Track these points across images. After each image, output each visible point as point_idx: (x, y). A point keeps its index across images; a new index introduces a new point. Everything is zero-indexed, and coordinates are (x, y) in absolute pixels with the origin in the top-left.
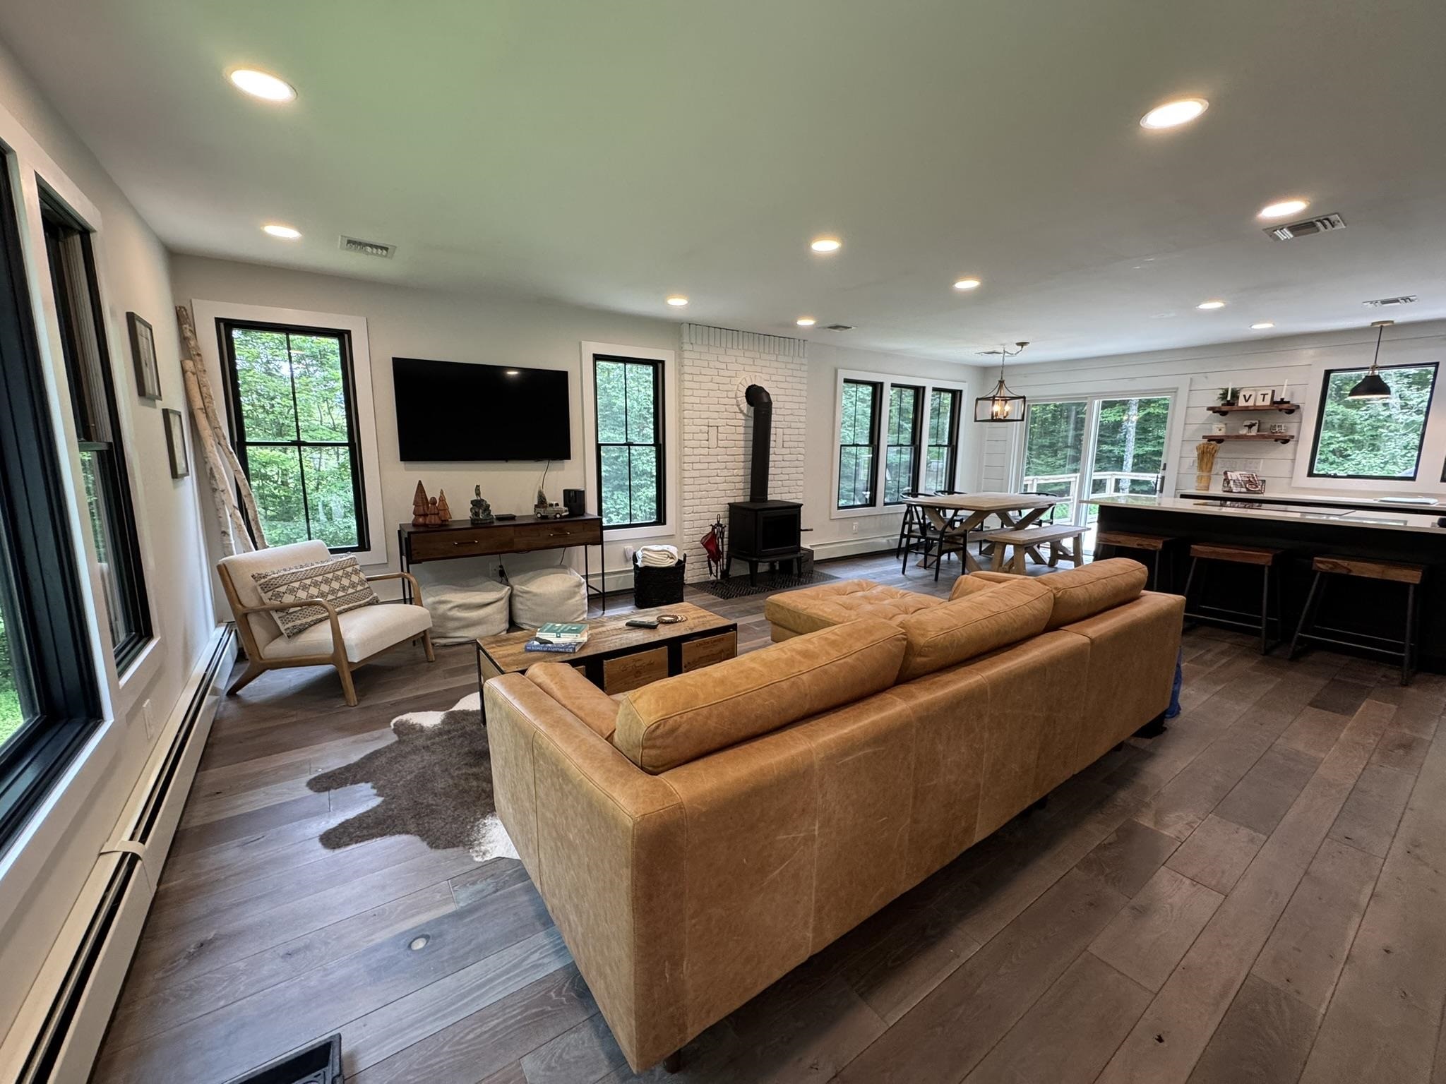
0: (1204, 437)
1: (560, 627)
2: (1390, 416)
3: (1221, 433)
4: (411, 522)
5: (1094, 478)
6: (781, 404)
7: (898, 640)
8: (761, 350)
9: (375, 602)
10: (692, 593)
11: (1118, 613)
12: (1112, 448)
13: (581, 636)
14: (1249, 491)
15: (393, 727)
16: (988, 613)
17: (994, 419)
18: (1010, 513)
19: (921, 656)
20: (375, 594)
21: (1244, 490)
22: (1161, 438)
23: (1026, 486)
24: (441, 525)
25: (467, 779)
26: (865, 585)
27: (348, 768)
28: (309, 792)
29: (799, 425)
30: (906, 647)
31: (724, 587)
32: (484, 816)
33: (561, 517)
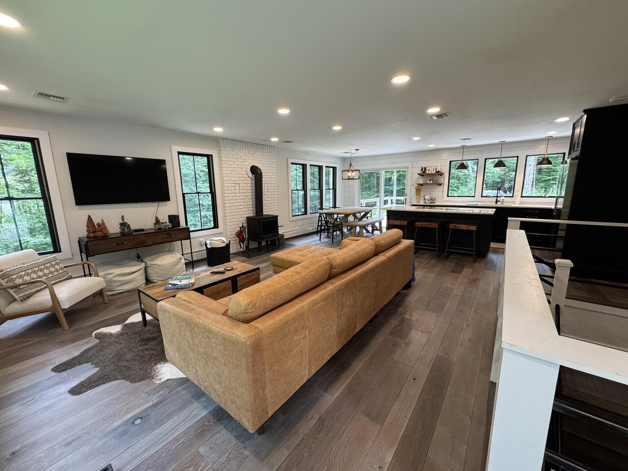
0: (417, 184)
1: (180, 277)
2: (469, 174)
3: (422, 183)
4: (86, 236)
5: (384, 199)
6: (266, 174)
7: (328, 264)
8: (256, 150)
9: (70, 278)
10: (233, 257)
11: (394, 248)
12: (389, 188)
13: (192, 280)
14: (431, 203)
15: (94, 336)
16: (355, 252)
17: (349, 179)
18: (357, 214)
19: (335, 269)
20: (70, 274)
21: (430, 202)
22: (405, 183)
23: (361, 203)
24: (104, 237)
25: (142, 351)
26: (308, 247)
27: (74, 359)
28: (53, 374)
29: (274, 182)
30: (330, 267)
31: (247, 254)
32: (156, 364)
33: (169, 228)
